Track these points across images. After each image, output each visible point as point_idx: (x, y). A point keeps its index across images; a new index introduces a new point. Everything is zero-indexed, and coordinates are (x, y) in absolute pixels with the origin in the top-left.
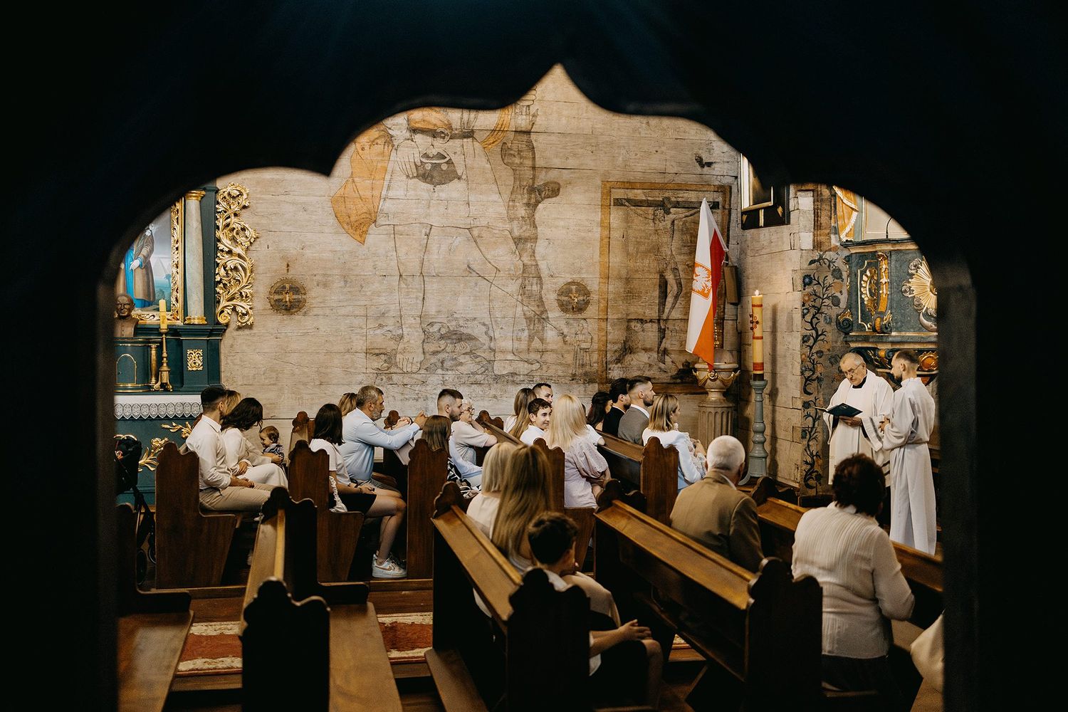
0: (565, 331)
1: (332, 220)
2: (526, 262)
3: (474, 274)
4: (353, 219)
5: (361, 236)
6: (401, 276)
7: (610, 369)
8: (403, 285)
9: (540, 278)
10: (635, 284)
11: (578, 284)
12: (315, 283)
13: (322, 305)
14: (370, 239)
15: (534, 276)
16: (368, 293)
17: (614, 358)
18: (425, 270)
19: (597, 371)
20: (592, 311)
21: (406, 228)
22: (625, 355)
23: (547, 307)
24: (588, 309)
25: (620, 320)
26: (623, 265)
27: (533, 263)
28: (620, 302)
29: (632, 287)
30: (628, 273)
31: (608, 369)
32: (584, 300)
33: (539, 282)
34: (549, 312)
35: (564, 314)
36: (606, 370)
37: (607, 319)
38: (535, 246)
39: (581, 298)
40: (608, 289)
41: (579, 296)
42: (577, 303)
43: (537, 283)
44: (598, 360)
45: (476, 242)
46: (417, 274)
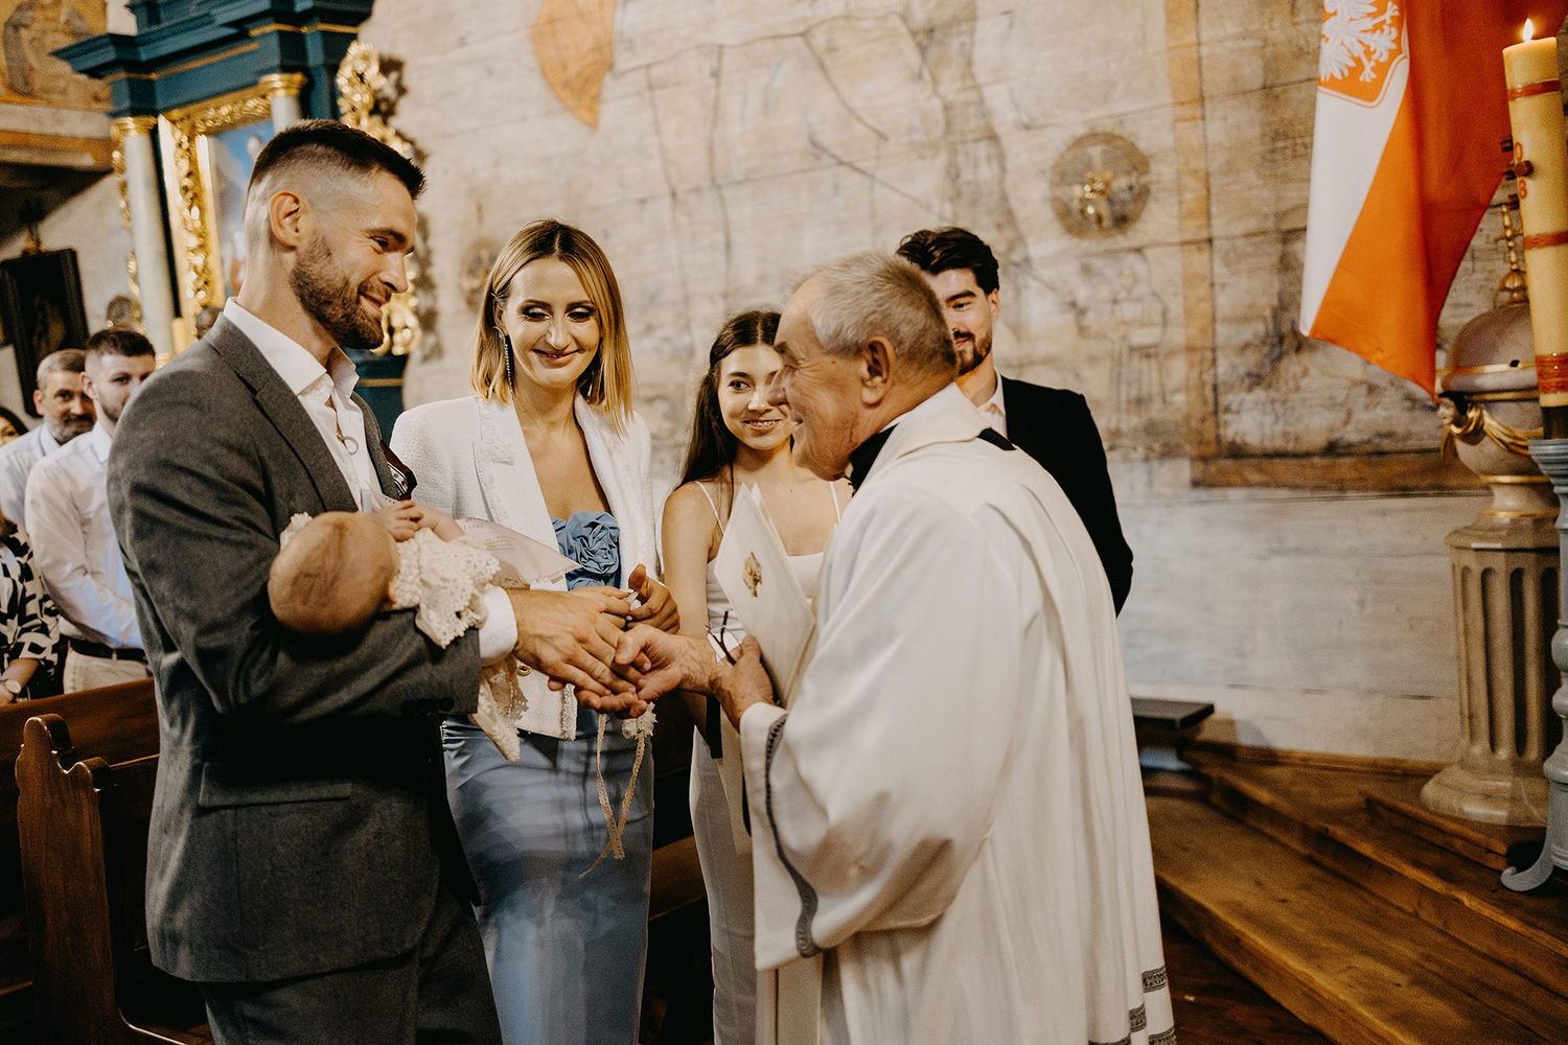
0: (1082, 295)
2: (951, 97)
3: (826, 160)
4: (574, 69)
5: (591, 110)
6: (674, 195)
7: (1227, 410)
8: (683, 220)
9: (993, 138)
10: (1300, 101)
11: (1109, 139)
14: (609, 113)
15: (978, 135)
17: (1242, 370)
19: (1187, 418)
20: (1159, 220)
21: (671, 67)
22: (1280, 358)
23: (1023, 227)
24: (1146, 215)
25: (1256, 239)
26: (1250, 43)
27: (971, 96)
28: (1251, 177)
29: (1288, 114)
30: (1267, 68)
31: (1221, 409)
32: (1131, 188)
33: (993, 151)
34: (1030, 240)
35: (1076, 241)
36: (1216, 412)
37: (1210, 241)
38: (972, 43)
39: (1121, 183)
40: (1205, 137)
41: (1115, 176)
42: (1110, 200)
43: (989, 157)
44: (1187, 380)
45: (822, 67)
46: (706, 184)
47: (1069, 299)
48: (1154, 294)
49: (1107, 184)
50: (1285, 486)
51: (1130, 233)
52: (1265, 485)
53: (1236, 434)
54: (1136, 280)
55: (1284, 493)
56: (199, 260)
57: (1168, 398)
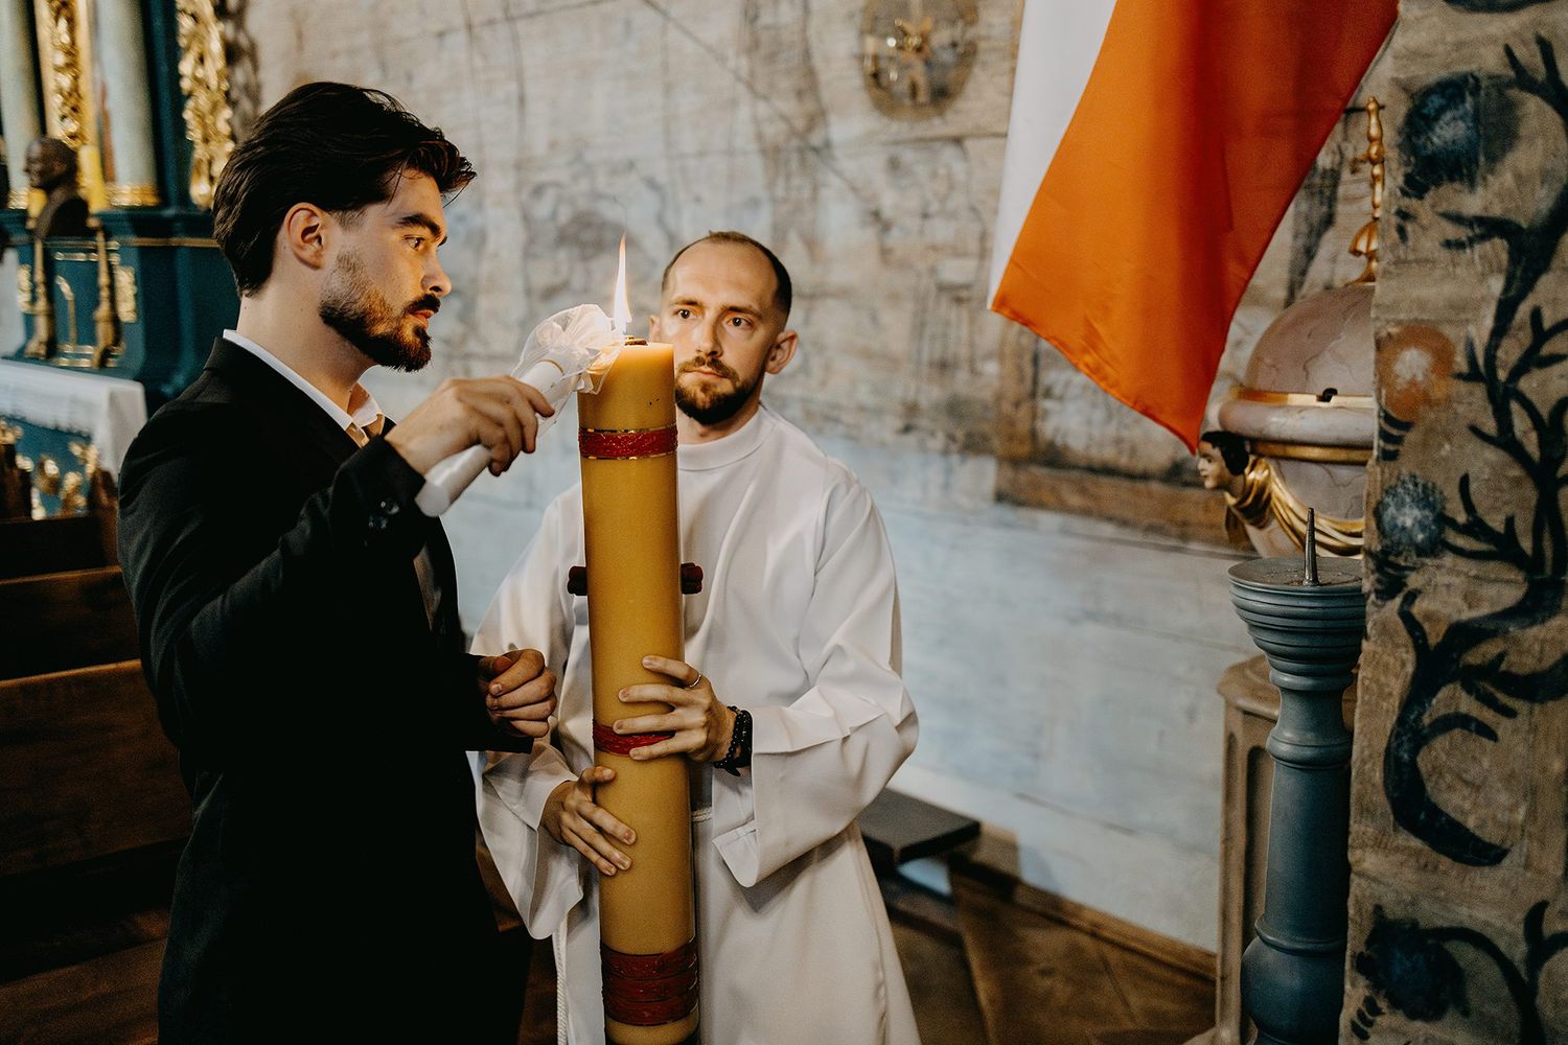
0: (888, 201)
7: (1048, 394)
19: (999, 398)
20: (985, 97)
23: (826, 95)
24: (970, 88)
31: (1040, 391)
32: (954, 45)
34: (833, 118)
35: (885, 120)
36: (1033, 395)
39: (942, 37)
41: (936, 25)
42: (928, 63)
44: (1003, 343)
46: (499, 15)
47: (873, 207)
48: (973, 209)
49: (925, 38)
50: (1110, 519)
51: (949, 115)
52: (1086, 513)
53: (1057, 430)
54: (951, 187)
55: (1108, 530)
57: (979, 366)
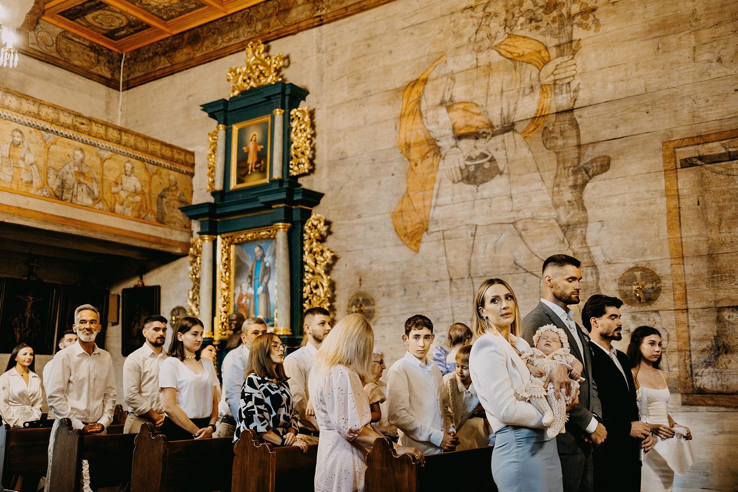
1: (392, 234)
2: (576, 250)
3: (521, 270)
4: (409, 230)
5: (416, 245)
6: (451, 279)
7: (697, 375)
8: (454, 289)
9: (594, 266)
10: (723, 260)
11: (643, 269)
12: (381, 294)
13: (387, 314)
14: (423, 247)
15: (587, 265)
16: (424, 300)
17: (702, 360)
18: (473, 271)
19: (679, 378)
20: (665, 300)
21: (454, 232)
22: (718, 355)
24: (660, 299)
25: (707, 310)
26: (702, 239)
27: (586, 250)
28: (704, 287)
29: (719, 265)
30: (710, 247)
31: (694, 374)
32: (653, 288)
33: (594, 271)
35: (629, 306)
36: (692, 376)
37: (687, 309)
38: (586, 231)
39: (649, 286)
40: (684, 271)
41: (646, 283)
42: (643, 292)
43: (592, 273)
44: (679, 363)
45: (521, 236)
46: (467, 276)
49: (643, 286)
50: (723, 406)
51: (653, 305)
52: (714, 405)
53: (700, 384)
55: (722, 409)
56: (226, 294)
57: (671, 369)
